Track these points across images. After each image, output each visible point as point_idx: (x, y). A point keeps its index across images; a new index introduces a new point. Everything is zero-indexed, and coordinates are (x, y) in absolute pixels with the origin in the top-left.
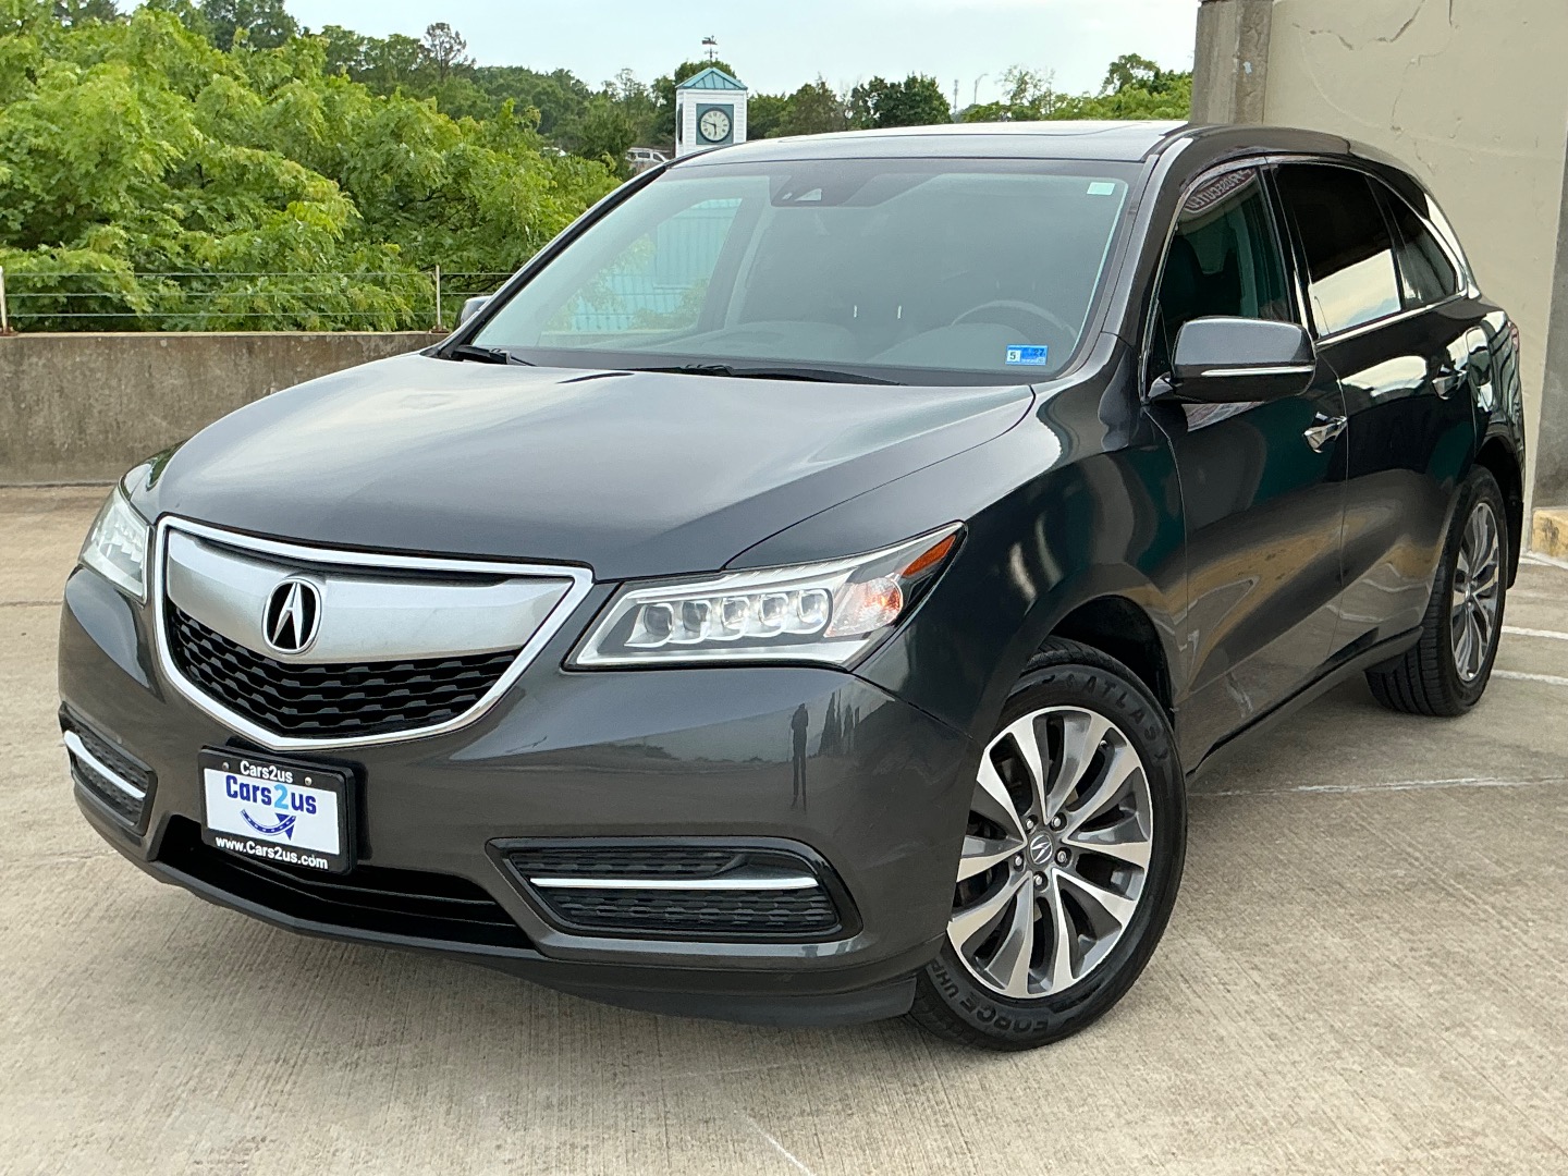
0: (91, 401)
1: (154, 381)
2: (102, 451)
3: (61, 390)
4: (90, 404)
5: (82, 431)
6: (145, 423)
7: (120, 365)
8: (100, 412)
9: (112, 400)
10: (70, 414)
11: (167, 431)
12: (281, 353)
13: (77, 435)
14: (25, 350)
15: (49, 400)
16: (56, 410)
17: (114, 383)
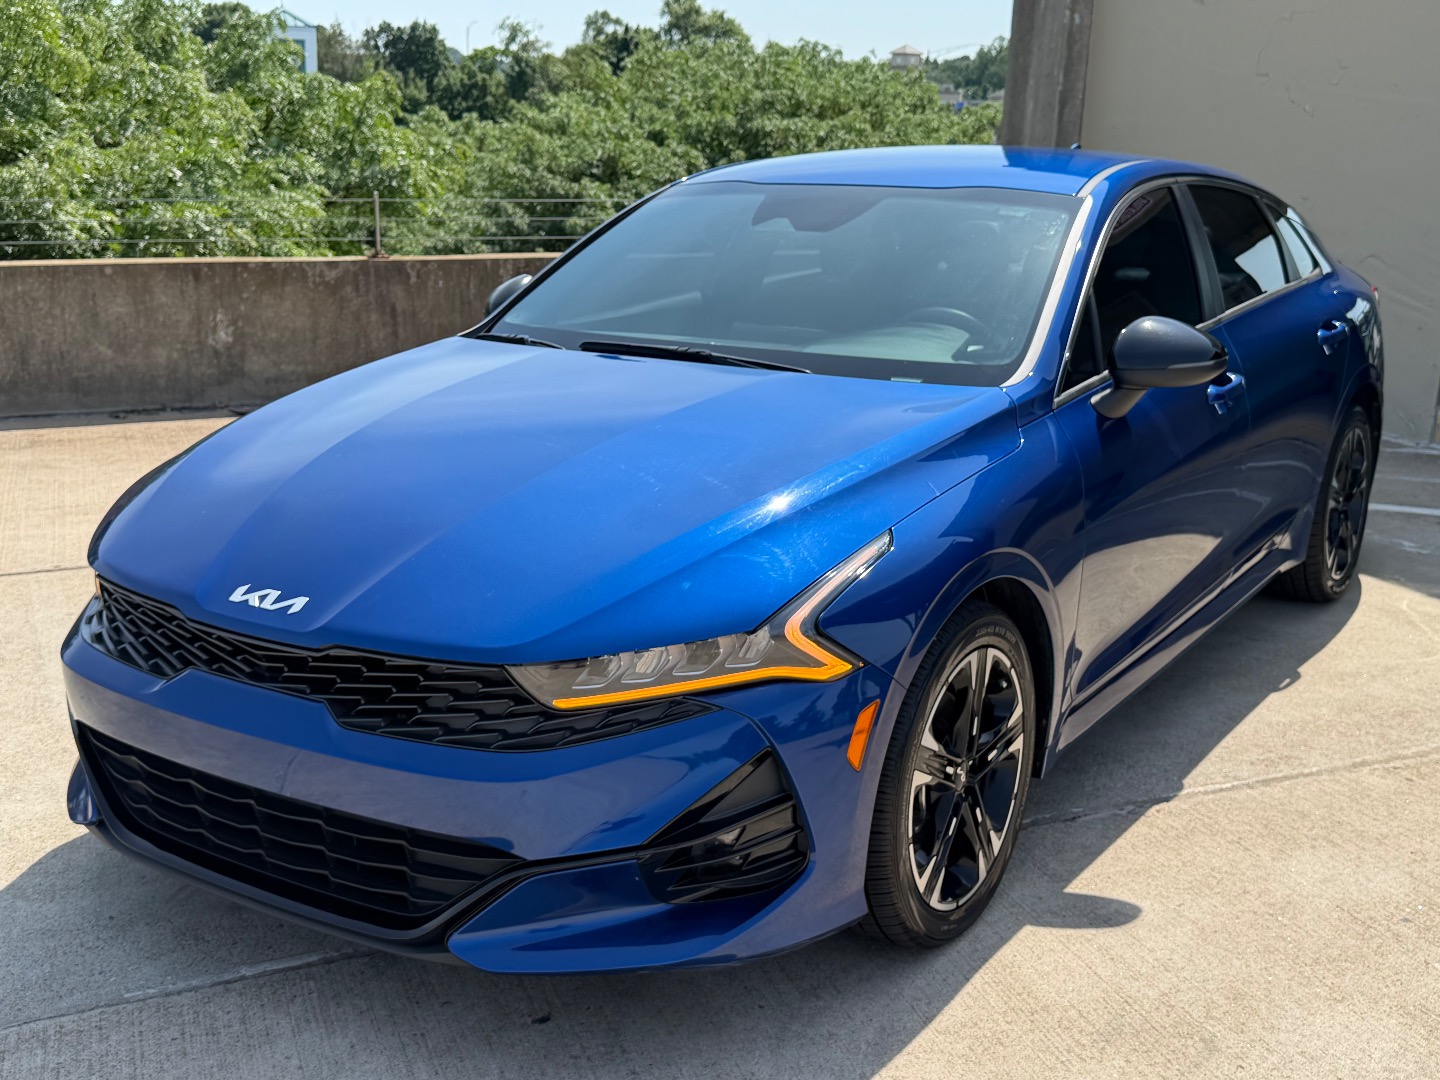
0: (34, 331)
1: (98, 309)
2: (46, 382)
4: (33, 336)
5: (24, 362)
6: (90, 351)
7: (63, 294)
8: (43, 342)
9: (55, 329)
10: (12, 344)
11: (113, 359)
12: (227, 278)
17: (57, 311)
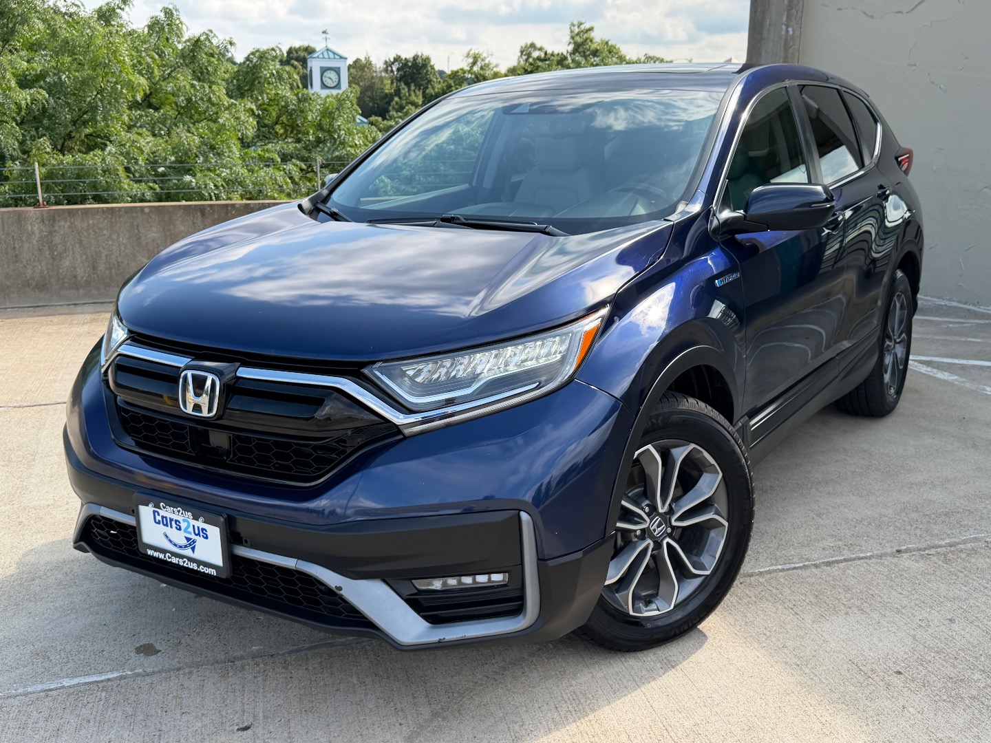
1: (141, 235)
2: (108, 281)
3: (81, 242)
4: (100, 251)
5: (94, 268)
7: (118, 225)
8: (106, 256)
9: (114, 247)
10: (87, 257)
13: (92, 271)
14: (56, 217)
16: (77, 255)
17: (115, 237)
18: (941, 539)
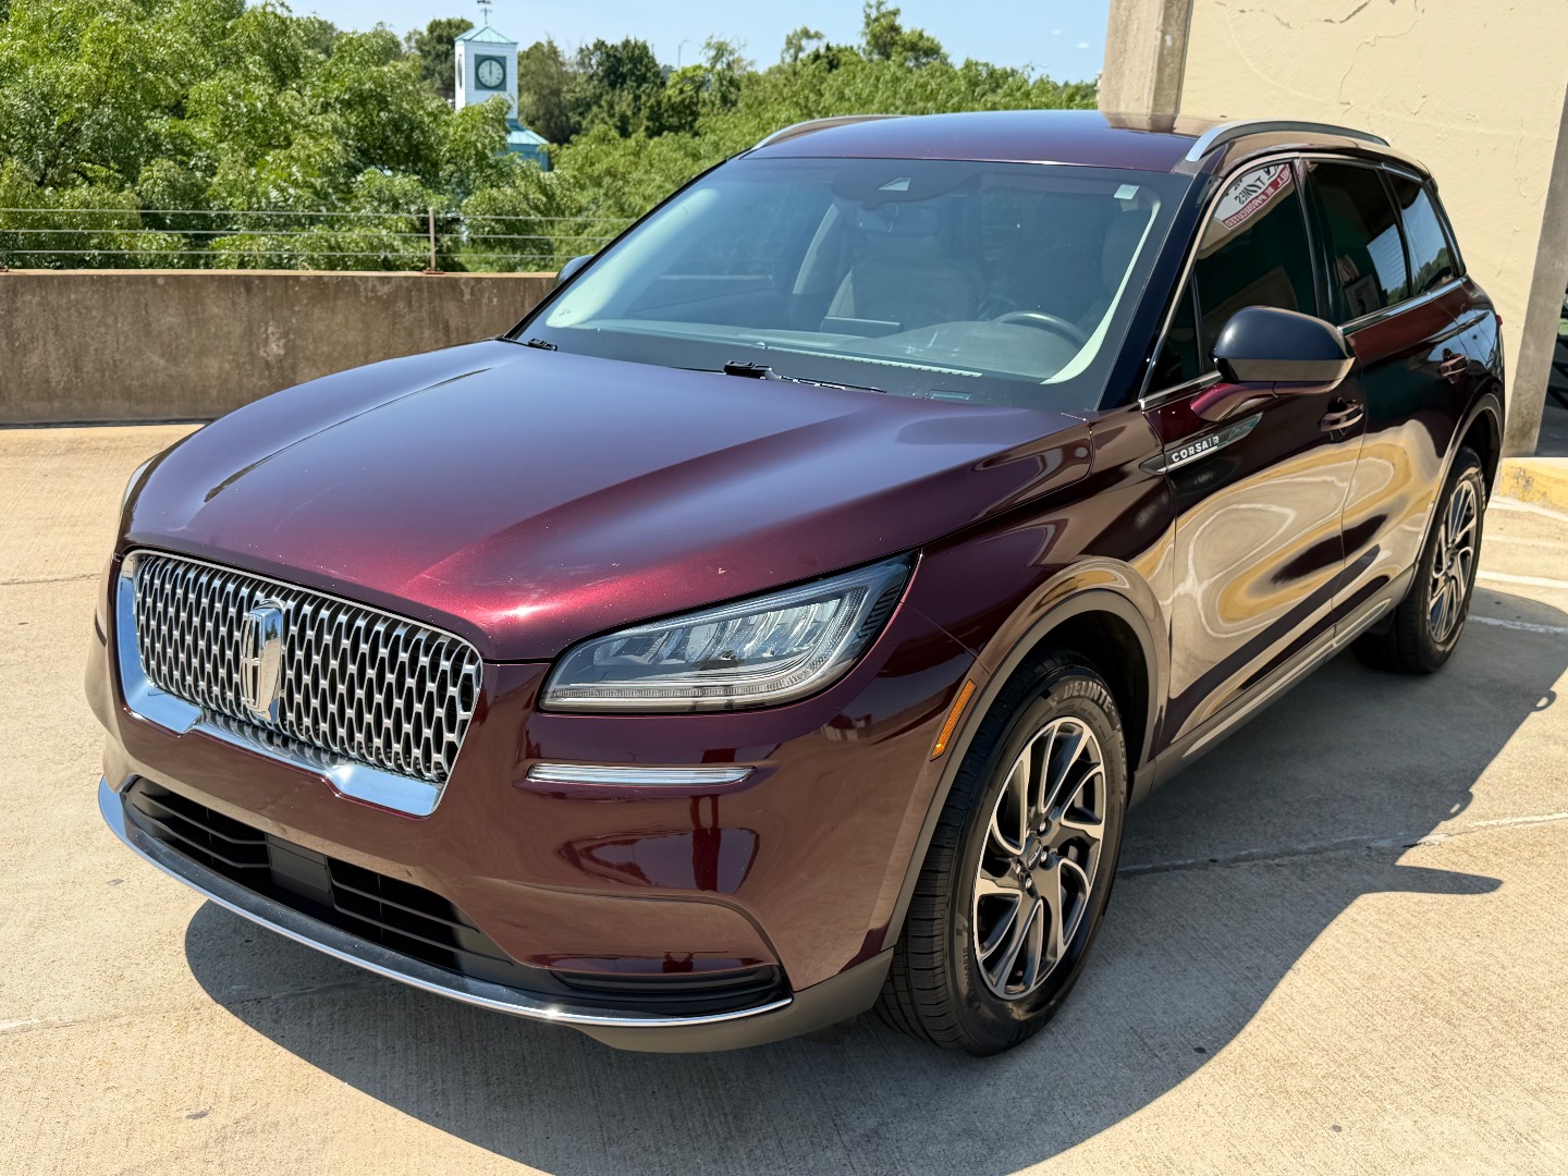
0: (88, 339)
1: (151, 319)
2: (99, 389)
3: (56, 328)
4: (87, 344)
5: (78, 369)
6: (142, 360)
7: (116, 303)
8: (96, 350)
9: (108, 337)
10: (65, 351)
11: (165, 369)
12: (279, 292)
13: (73, 373)
14: (19, 286)
15: (44, 337)
16: (51, 348)
17: (110, 320)
18: (1303, 841)
